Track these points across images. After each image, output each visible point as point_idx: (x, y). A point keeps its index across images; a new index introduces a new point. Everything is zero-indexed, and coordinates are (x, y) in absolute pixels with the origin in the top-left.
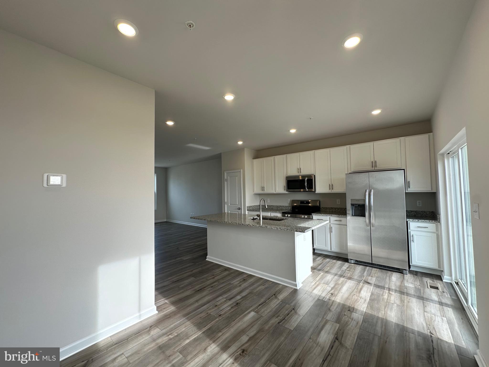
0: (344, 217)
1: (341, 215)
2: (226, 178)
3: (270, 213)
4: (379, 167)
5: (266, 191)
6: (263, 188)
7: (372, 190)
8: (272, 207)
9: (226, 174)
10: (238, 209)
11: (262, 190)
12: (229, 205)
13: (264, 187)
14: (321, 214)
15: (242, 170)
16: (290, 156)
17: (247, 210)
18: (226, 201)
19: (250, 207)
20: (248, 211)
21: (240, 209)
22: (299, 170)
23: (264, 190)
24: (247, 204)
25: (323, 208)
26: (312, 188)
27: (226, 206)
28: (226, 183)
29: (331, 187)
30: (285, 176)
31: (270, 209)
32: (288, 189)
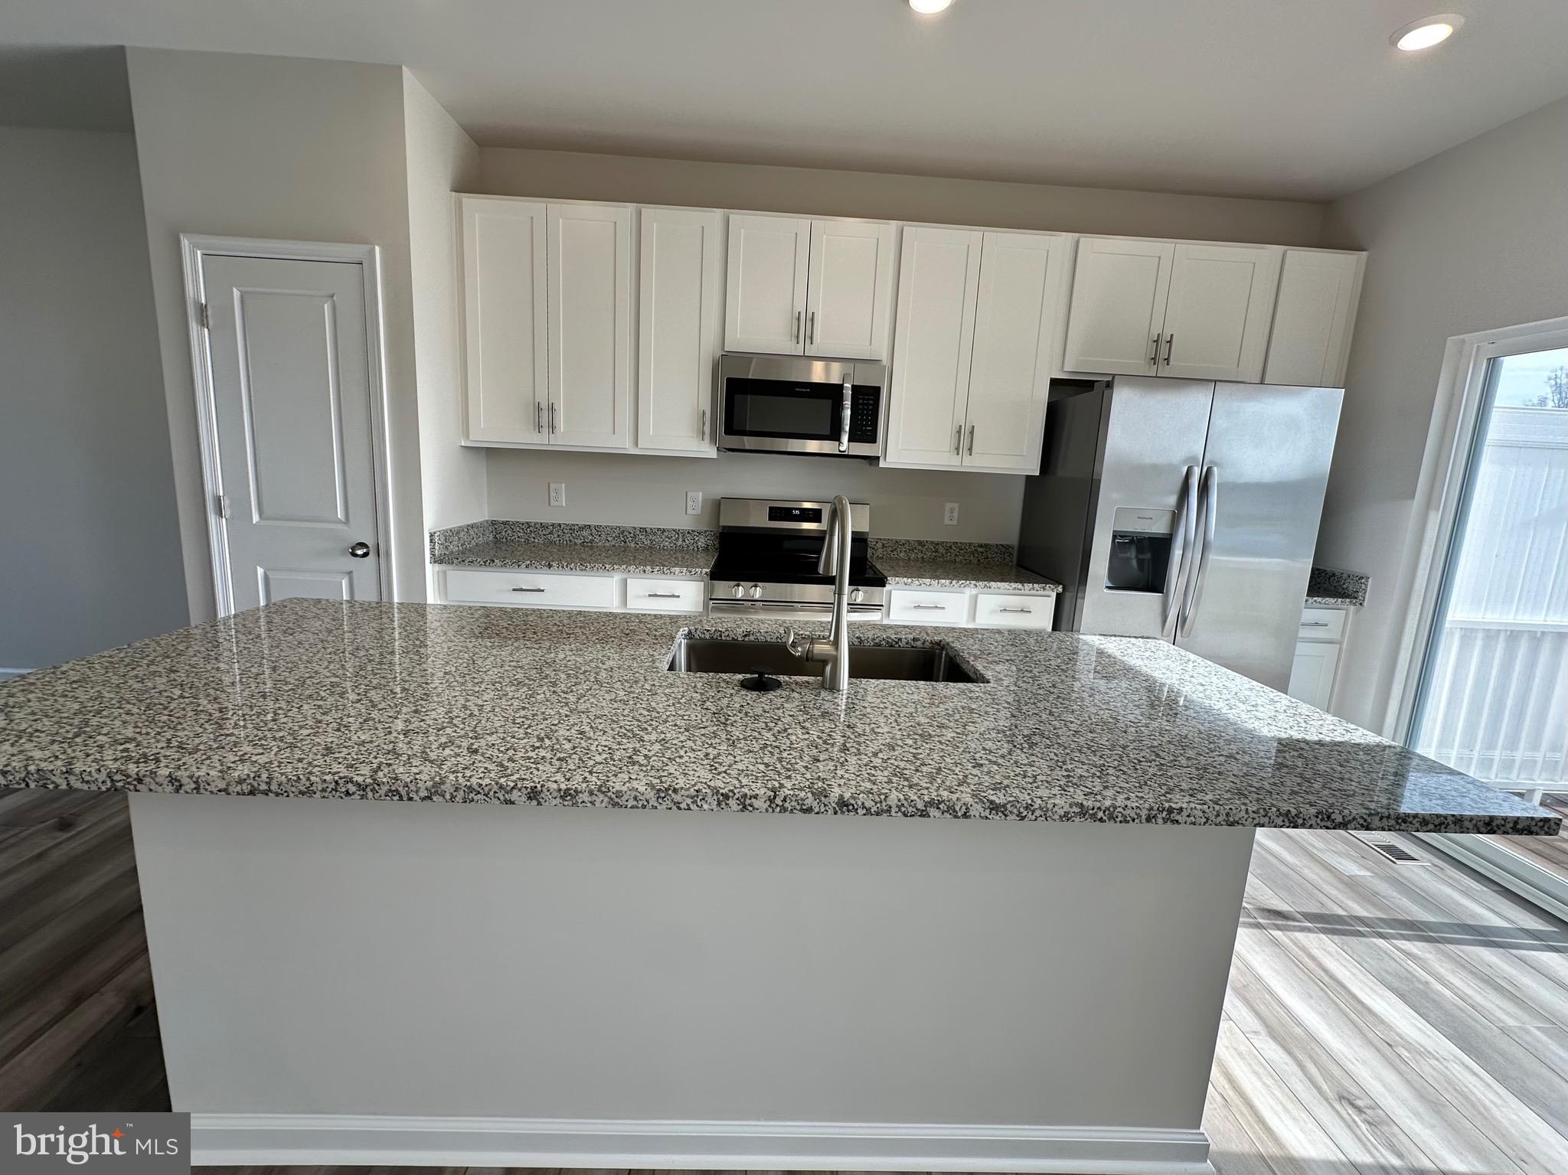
0: (1042, 592)
2: (197, 288)
6: (543, 415)
9: (194, 261)
10: (354, 555)
11: (540, 427)
12: (256, 518)
13: (552, 409)
15: (377, 249)
16: (748, 224)
17: (436, 560)
18: (215, 482)
19: (449, 535)
20: (437, 567)
21: (372, 557)
22: (804, 324)
23: (552, 427)
24: (430, 521)
26: (873, 439)
27: (219, 530)
28: (201, 339)
29: (964, 438)
30: (710, 348)
31: (576, 544)
32: (730, 430)
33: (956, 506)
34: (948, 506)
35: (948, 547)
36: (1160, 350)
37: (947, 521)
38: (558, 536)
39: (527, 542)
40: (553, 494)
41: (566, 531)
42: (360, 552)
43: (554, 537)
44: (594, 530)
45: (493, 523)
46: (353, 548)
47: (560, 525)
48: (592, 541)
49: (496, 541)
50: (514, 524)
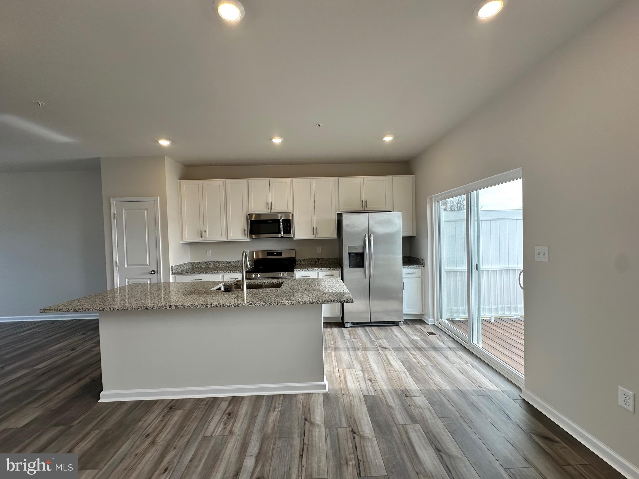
0: (336, 270)
1: (333, 268)
2: (114, 210)
3: (223, 274)
4: (370, 207)
5: (210, 238)
6: (202, 233)
7: (372, 234)
8: (217, 264)
9: (114, 204)
10: (151, 274)
11: (202, 236)
12: (126, 266)
13: (205, 231)
14: (307, 269)
15: (158, 197)
16: (253, 182)
17: (173, 274)
18: (116, 258)
19: (177, 267)
20: (174, 276)
21: (156, 274)
22: (269, 205)
23: (205, 236)
24: (172, 263)
25: (300, 261)
26: (290, 233)
27: (116, 270)
28: (114, 223)
29: (315, 230)
30: (246, 213)
31: (214, 267)
32: (252, 233)
33: (320, 248)
34: (318, 248)
35: (319, 260)
36: (364, 203)
37: (318, 253)
38: (210, 265)
39: (201, 267)
40: (208, 254)
41: (212, 263)
42: (153, 273)
43: (208, 266)
44: (219, 263)
45: (192, 263)
46: (151, 272)
47: (210, 262)
48: (219, 266)
49: (192, 267)
50: (197, 262)
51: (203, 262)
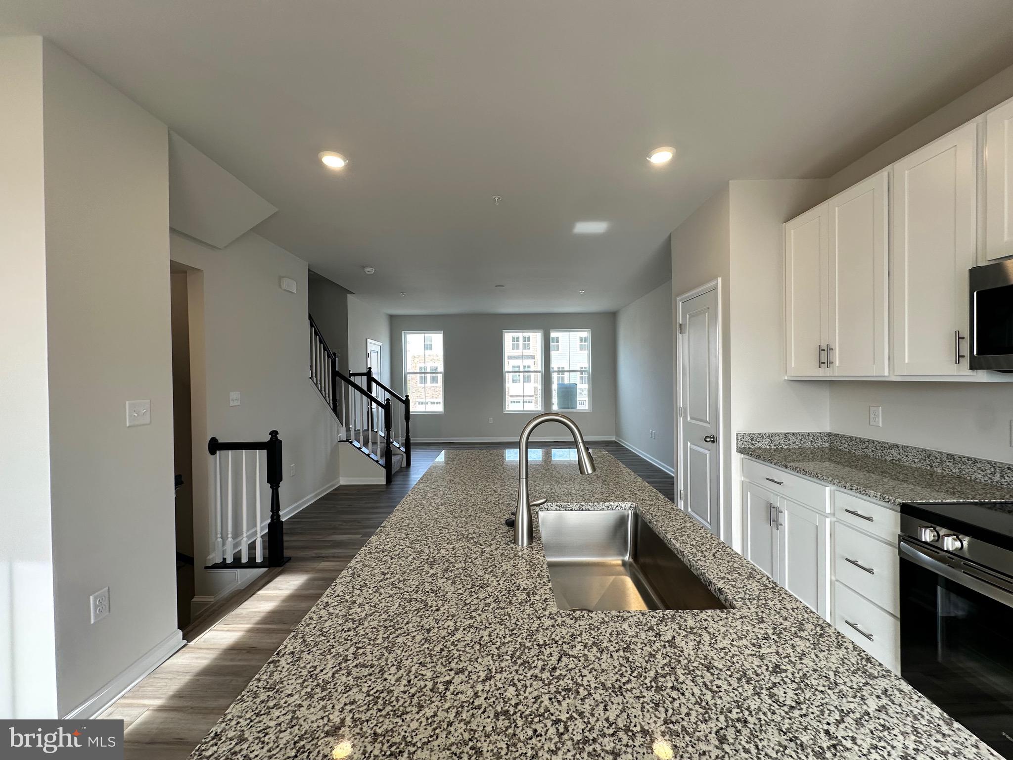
2: (679, 316)
5: (839, 370)
6: (824, 356)
9: (680, 305)
11: (821, 362)
12: (689, 419)
13: (829, 350)
15: (719, 279)
17: (740, 451)
19: (752, 437)
20: (740, 457)
21: (715, 442)
23: (830, 363)
24: (739, 426)
27: (680, 424)
28: (680, 338)
31: (886, 460)
32: (988, 349)
38: (872, 451)
40: (872, 416)
41: (878, 448)
42: (708, 440)
43: (869, 452)
44: (901, 450)
45: (829, 434)
46: (706, 437)
47: (873, 442)
48: (899, 460)
50: (841, 437)
51: (856, 438)
